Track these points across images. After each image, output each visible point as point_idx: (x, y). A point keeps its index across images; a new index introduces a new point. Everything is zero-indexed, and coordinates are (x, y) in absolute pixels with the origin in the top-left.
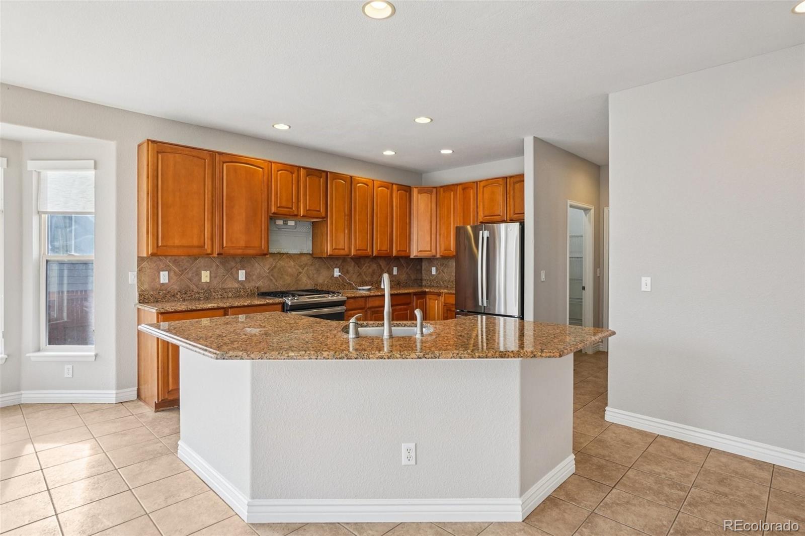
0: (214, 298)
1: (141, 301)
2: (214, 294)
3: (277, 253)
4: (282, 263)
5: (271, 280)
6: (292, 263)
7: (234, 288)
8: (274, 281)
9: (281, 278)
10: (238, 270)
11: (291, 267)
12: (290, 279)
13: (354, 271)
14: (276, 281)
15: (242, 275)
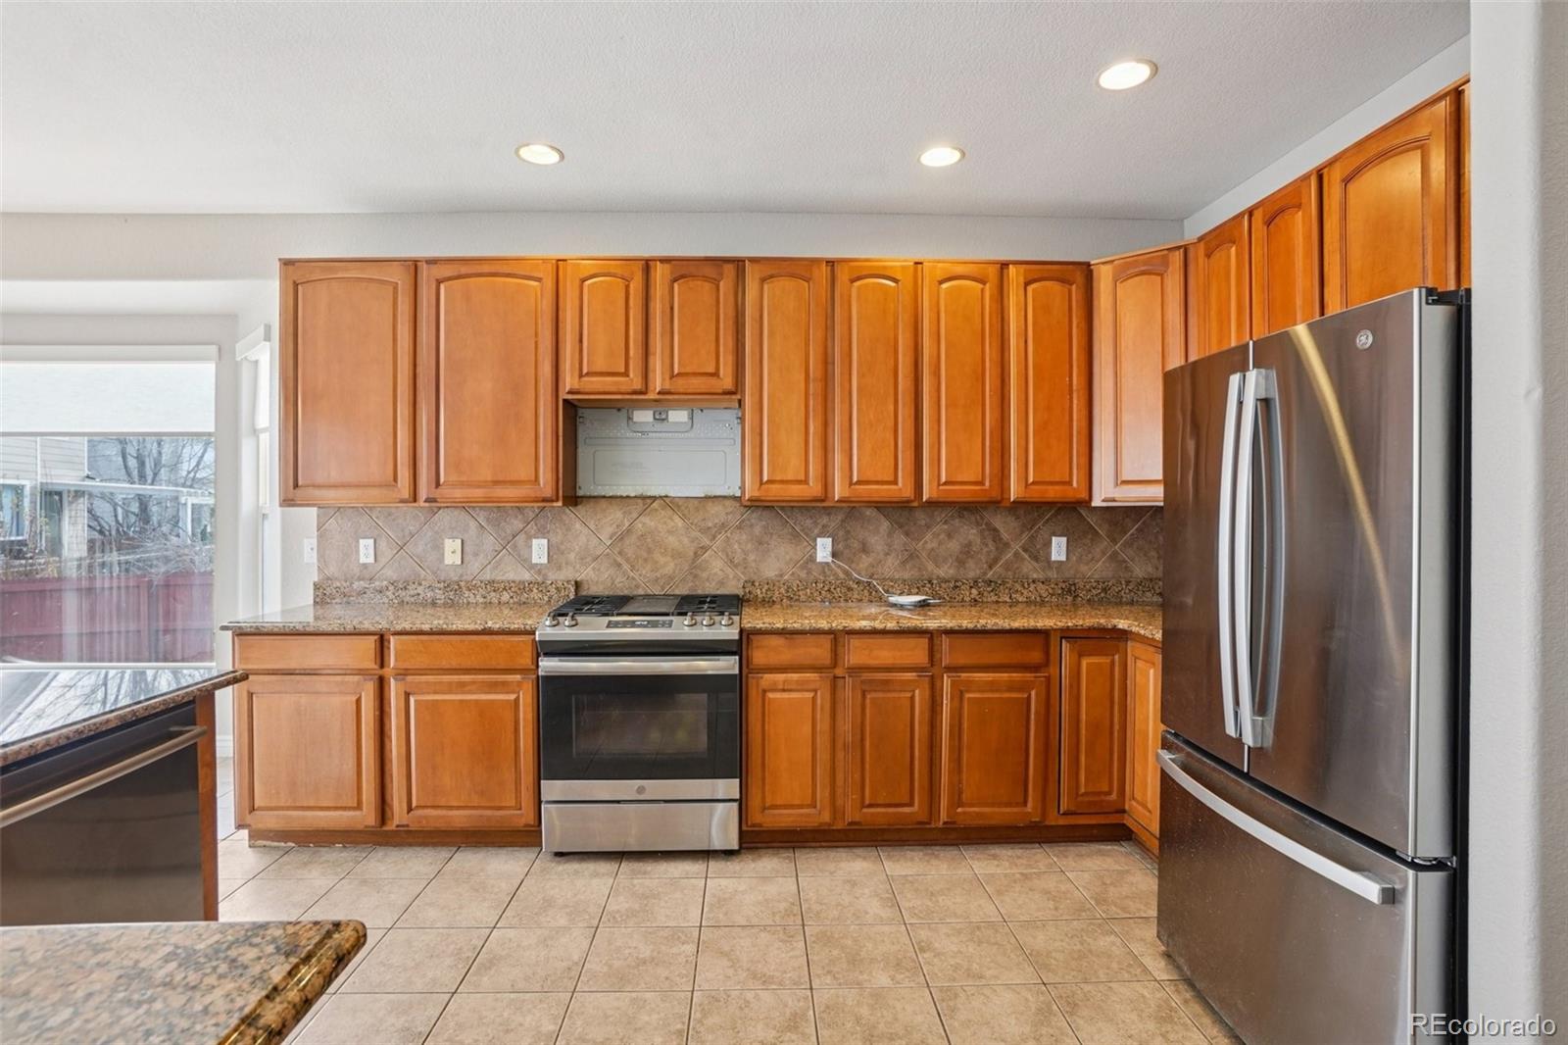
0: (469, 603)
1: (318, 600)
2: (467, 594)
3: (635, 497)
4: (648, 522)
5: (619, 565)
6: (679, 523)
7: (514, 582)
8: (626, 566)
9: (646, 560)
10: (530, 538)
11: (673, 532)
12: (672, 565)
13: (889, 546)
14: (633, 568)
15: (539, 552)
